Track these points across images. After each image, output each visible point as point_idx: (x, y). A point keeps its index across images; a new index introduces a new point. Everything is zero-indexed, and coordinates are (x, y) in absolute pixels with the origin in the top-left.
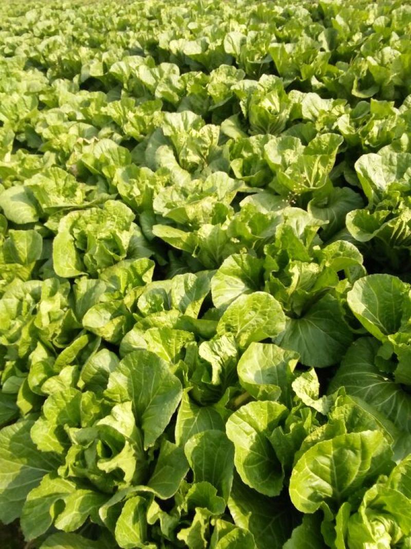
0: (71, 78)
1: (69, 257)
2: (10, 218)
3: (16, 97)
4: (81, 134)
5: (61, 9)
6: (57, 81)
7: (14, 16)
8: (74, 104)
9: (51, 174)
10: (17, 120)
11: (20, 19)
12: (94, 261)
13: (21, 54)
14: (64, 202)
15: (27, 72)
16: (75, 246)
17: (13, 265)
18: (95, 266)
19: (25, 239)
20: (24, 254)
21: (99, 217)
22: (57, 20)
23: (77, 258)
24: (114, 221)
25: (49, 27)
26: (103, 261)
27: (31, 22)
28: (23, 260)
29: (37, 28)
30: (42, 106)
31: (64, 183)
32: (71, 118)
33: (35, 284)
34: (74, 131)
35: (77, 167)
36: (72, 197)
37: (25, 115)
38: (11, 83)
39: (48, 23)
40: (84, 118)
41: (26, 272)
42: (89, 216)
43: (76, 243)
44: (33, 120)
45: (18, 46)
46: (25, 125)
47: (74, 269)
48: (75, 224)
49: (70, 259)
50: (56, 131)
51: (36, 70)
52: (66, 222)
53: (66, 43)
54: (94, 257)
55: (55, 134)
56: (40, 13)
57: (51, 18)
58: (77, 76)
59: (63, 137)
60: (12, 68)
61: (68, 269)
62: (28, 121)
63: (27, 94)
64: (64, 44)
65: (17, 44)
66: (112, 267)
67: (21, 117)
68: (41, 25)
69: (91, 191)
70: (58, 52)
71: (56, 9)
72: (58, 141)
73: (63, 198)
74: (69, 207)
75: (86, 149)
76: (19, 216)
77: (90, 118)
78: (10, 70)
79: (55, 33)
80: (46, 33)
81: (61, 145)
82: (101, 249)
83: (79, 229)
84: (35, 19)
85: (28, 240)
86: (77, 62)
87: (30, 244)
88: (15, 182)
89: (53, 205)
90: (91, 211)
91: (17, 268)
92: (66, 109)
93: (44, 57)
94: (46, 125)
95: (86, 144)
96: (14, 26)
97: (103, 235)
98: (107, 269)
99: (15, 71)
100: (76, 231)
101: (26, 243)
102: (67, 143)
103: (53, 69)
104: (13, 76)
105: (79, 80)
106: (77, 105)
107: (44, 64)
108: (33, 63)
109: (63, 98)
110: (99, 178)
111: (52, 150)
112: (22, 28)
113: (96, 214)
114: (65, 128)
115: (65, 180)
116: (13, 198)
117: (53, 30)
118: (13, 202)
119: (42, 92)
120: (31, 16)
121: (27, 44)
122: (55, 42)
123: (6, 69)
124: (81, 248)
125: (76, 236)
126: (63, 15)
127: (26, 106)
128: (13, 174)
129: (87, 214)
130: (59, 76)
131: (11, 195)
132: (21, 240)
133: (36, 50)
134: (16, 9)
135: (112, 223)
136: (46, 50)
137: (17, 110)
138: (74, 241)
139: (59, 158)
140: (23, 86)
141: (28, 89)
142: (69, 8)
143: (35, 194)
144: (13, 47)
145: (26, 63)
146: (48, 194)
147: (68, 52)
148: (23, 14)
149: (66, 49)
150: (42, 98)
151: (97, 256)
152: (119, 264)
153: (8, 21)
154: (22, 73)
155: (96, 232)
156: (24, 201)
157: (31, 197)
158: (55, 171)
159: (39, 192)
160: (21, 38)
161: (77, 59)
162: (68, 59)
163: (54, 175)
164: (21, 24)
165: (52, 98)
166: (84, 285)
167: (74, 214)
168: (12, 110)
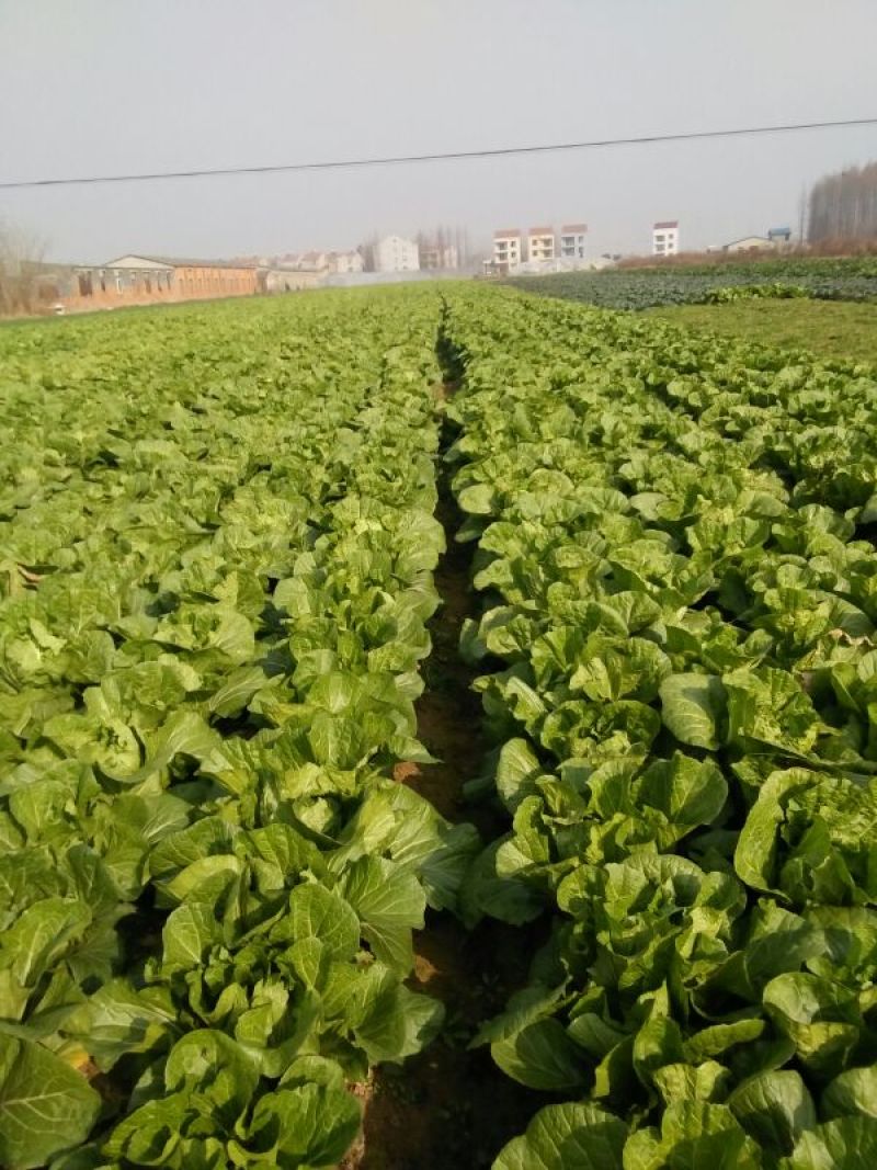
0: (840, 509)
1: (760, 847)
2: (669, 723)
3: (728, 515)
4: (835, 619)
5: (850, 373)
6: (811, 508)
7: (754, 367)
8: (839, 561)
9: (770, 678)
10: (718, 554)
11: (765, 376)
12: (809, 882)
13: (757, 438)
14: (777, 737)
15: (758, 474)
16: (778, 831)
17: (655, 812)
18: (805, 890)
19: (695, 778)
20: (678, 803)
21: (850, 801)
22: (837, 393)
23: (771, 854)
24: (871, 820)
25: (821, 404)
26: (823, 889)
27: (787, 386)
28: (673, 811)
29: (797, 399)
30: (772, 544)
31: (784, 702)
32: (826, 585)
33: (682, 867)
34: (824, 610)
35: (812, 680)
36: (794, 736)
37: (738, 551)
38: (723, 484)
39: (820, 395)
40: (848, 591)
41: (673, 835)
42: (831, 790)
43: (782, 828)
44: (747, 563)
45: (755, 424)
46: (729, 566)
47: (759, 872)
48: (795, 792)
49: (760, 852)
50: (791, 601)
51: (774, 474)
52: (780, 782)
53: (850, 443)
54: (812, 873)
55: (787, 604)
56: (808, 374)
57: (827, 387)
58: (856, 509)
59: (804, 616)
60: (731, 460)
61: (751, 868)
62: (737, 561)
63: (751, 514)
64: (845, 444)
65: (753, 420)
66: (835, 909)
67: (729, 552)
68: (806, 397)
69: (829, 735)
70: (831, 456)
71: (840, 373)
72: (792, 619)
73: (778, 731)
74: (792, 754)
75: (840, 654)
76: (687, 727)
77: (862, 595)
78: (728, 463)
79: (829, 419)
80: (814, 415)
81: (792, 629)
82: (833, 864)
83: (801, 805)
84: (796, 382)
85: (699, 781)
86: (866, 484)
87: (697, 790)
88: (694, 665)
89: (755, 736)
90: (840, 783)
91: (657, 820)
92: (821, 566)
93: (800, 457)
94: (773, 584)
95: (843, 642)
96: (751, 384)
97: (845, 839)
98: (826, 909)
99: (735, 465)
100: (793, 805)
101: (692, 784)
102: (805, 628)
103: (810, 485)
104: (729, 474)
105: (857, 518)
106: (845, 564)
107: (793, 468)
108: (770, 460)
109: (817, 543)
110: (852, 718)
111: (771, 630)
112: (765, 392)
113: (846, 791)
114: (811, 600)
115: (790, 699)
116: (685, 692)
117: (826, 410)
118: (685, 700)
119: (779, 520)
120: (789, 374)
121: (773, 425)
122: (832, 436)
123: (720, 459)
124: (788, 841)
125: (789, 815)
126: (852, 388)
127: (743, 535)
128: (693, 649)
129: (829, 784)
130: (817, 499)
131: (684, 686)
132: (688, 777)
133: (789, 440)
134: (761, 356)
135: (863, 822)
136: (808, 446)
137: (724, 537)
138: (781, 823)
139: (778, 648)
140: (748, 497)
141: (754, 505)
142: (865, 376)
143: (733, 702)
144: (745, 425)
145: (760, 458)
146: (756, 713)
147: (849, 461)
148: (775, 367)
149: (847, 453)
150: (777, 529)
151: (818, 872)
152: (854, 910)
153: (741, 374)
154: (747, 474)
155: (833, 824)
156: (702, 704)
157: (718, 703)
158: (779, 676)
159: (741, 702)
160: (766, 413)
161: (866, 477)
162: (849, 473)
163: (775, 683)
164: (765, 385)
165: (793, 534)
166: (775, 919)
167: (802, 774)
168: (716, 535)
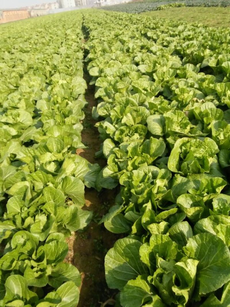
0: (195, 64)
1: (175, 160)
2: (149, 130)
3: (165, 69)
4: (195, 95)
5: (197, 26)
6: (188, 65)
7: (171, 27)
8: (195, 79)
9: (177, 113)
10: (163, 80)
11: (174, 29)
12: (189, 168)
13: (172, 47)
14: (179, 130)
15: (173, 57)
16: (180, 156)
17: (146, 154)
18: (188, 171)
19: (157, 144)
20: (152, 151)
21: (199, 145)
22: (194, 32)
23: (178, 162)
24: (205, 149)
25: (189, 35)
26: (193, 170)
27: (180, 31)
28: (151, 154)
29: (183, 35)
30: (177, 76)
31: (181, 120)
32: (192, 86)
33: (154, 169)
34: (191, 93)
35: (188, 113)
36: (184, 129)
37: (168, 79)
38: (164, 60)
39: (189, 33)
40: (198, 87)
41: (151, 160)
42: (194, 142)
43: (181, 155)
44: (171, 82)
45: (172, 42)
46: (165, 84)
47: (175, 167)
48: (184, 144)
49: (175, 162)
50: (183, 91)
51: (177, 56)
52: (180, 142)
53: (198, 45)
54: (189, 166)
55: (181, 93)
56: (186, 27)
57: (191, 31)
58: (200, 64)
59: (186, 95)
60: (166, 53)
61: (173, 167)
62: (168, 82)
63: (171, 68)
64: (196, 46)
65: (171, 41)
66: (196, 175)
67: (165, 80)
68: (185, 34)
69: (193, 128)
70: (192, 49)
71: (194, 26)
72: (183, 96)
73: (179, 128)
74: (183, 134)
75: (196, 105)
76: (154, 130)
77: (202, 88)
78: (164, 54)
79: (191, 39)
80: (188, 38)
81: (183, 99)
82: (195, 163)
83: (186, 148)
84: (183, 30)
85: (158, 145)
86: (202, 57)
87: (157, 147)
88: (156, 112)
89: (173, 130)
90: (196, 140)
91: (147, 157)
92: (190, 81)
93: (184, 51)
94: (177, 87)
95: (197, 101)
96: (170, 32)
97: (198, 155)
98: (193, 175)
99: (166, 55)
100: (183, 148)
101: (156, 145)
102: (187, 99)
103: (187, 58)
104: (165, 57)
105: (200, 67)
106: (197, 80)
107: (182, 54)
108: (176, 52)
109: (189, 74)
110: (199, 122)
111: (177, 100)
112: (174, 33)
113: (198, 142)
114: (188, 91)
115: (182, 119)
116: (154, 120)
117: (191, 37)
118: (153, 122)
119: (179, 69)
120: (180, 28)
121: (176, 42)
122: (193, 44)
123: (162, 53)
124: (182, 158)
125: (183, 151)
126: (198, 30)
127: (169, 74)
128: (155, 108)
129: (193, 141)
130: (189, 62)
131: (153, 119)
132: (155, 144)
133: (181, 46)
134: (173, 24)
135: (203, 150)
136: (186, 47)
137: (164, 75)
138: (180, 153)
139: (179, 105)
140: (170, 63)
141: (172, 65)
142: (201, 27)
143: (167, 121)
144: (169, 43)
145: (173, 52)
146: (173, 124)
147: (197, 50)
148: (177, 26)
149: (197, 48)
150: (178, 72)
151: (191, 165)
152: (201, 174)
153: (168, 29)
154: (170, 57)
155: (194, 152)
156: (159, 123)
157: (163, 123)
158: (179, 112)
159: (169, 121)
160: (175, 39)
161: (202, 54)
162: (198, 54)
163: (178, 114)
164: (174, 32)
165: (183, 72)
166: (179, 179)
167: (186, 139)
168: (162, 75)
